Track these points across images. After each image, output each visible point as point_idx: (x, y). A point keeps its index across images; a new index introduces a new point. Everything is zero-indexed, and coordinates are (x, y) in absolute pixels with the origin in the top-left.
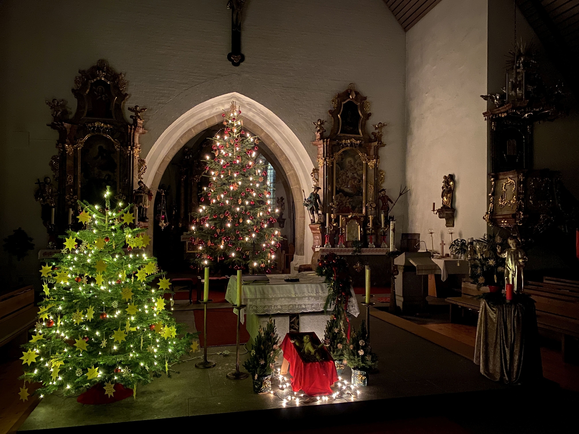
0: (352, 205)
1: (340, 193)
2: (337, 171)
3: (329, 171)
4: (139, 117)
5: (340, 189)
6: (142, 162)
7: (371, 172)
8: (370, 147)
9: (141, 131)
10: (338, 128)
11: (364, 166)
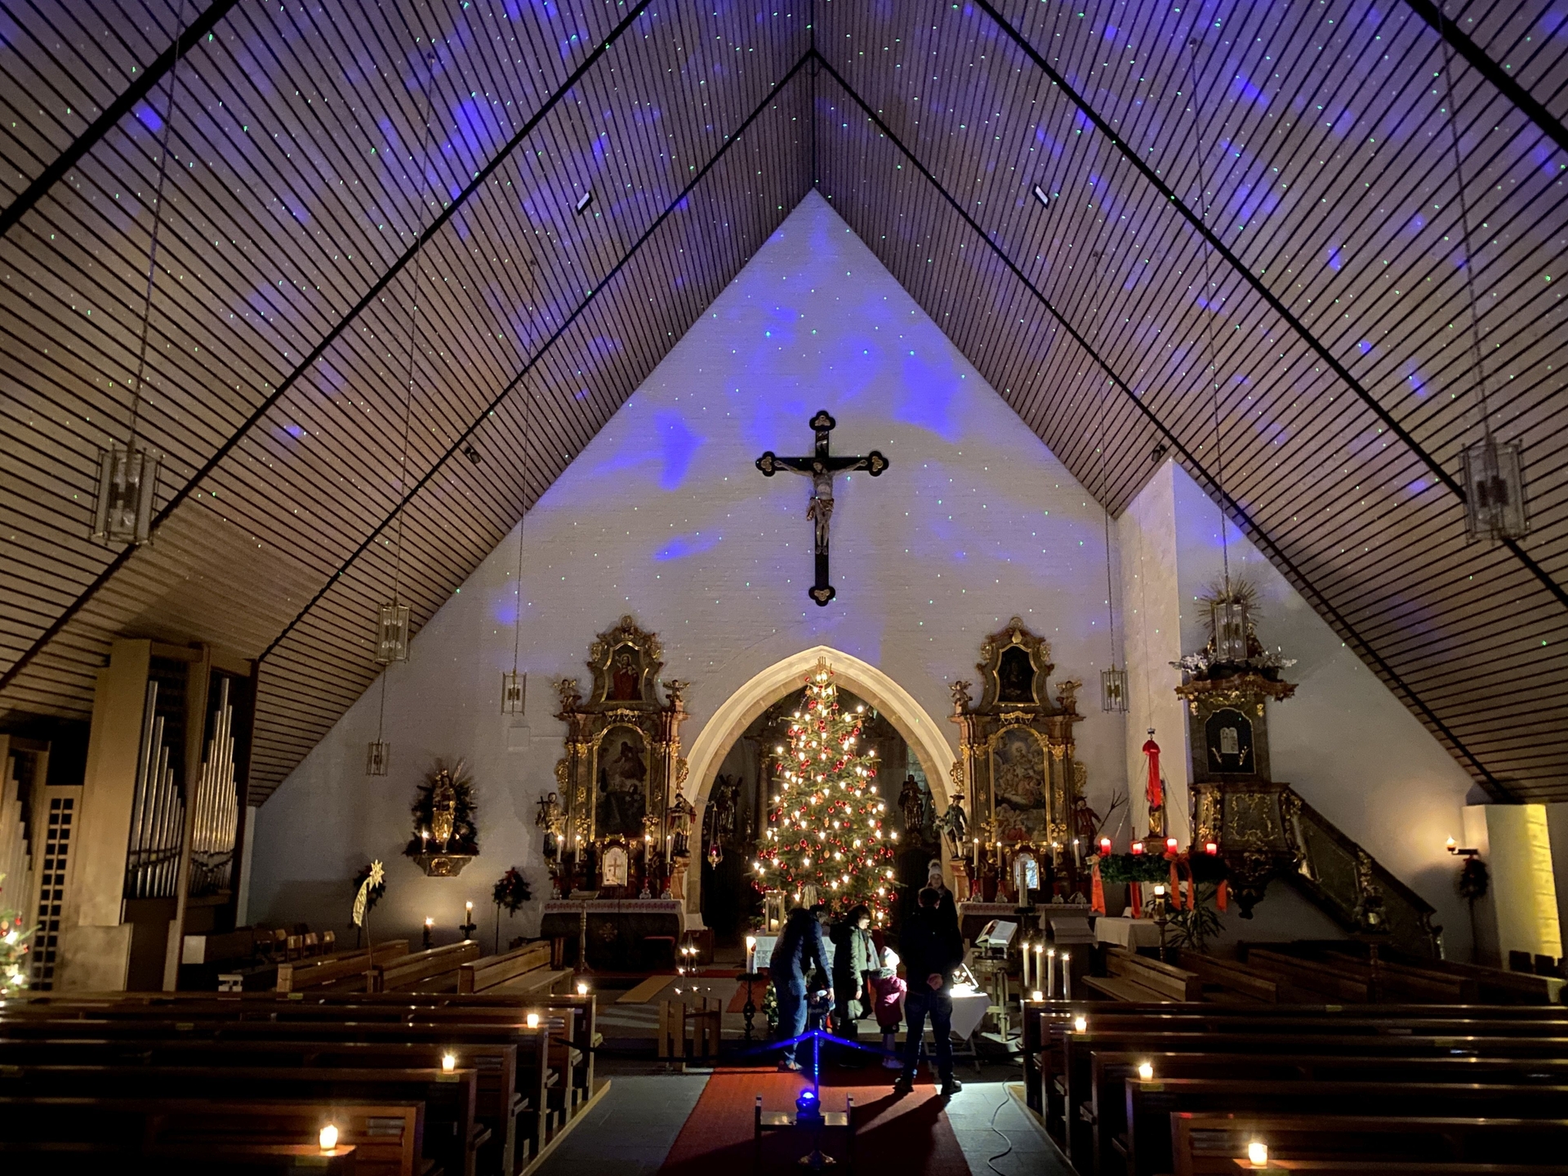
0: (1027, 826)
1: (1004, 805)
2: (997, 765)
3: (980, 768)
4: (678, 697)
5: (1003, 797)
6: (682, 763)
7: (1059, 768)
8: (1054, 724)
9: (681, 716)
10: (995, 693)
11: (1046, 757)
